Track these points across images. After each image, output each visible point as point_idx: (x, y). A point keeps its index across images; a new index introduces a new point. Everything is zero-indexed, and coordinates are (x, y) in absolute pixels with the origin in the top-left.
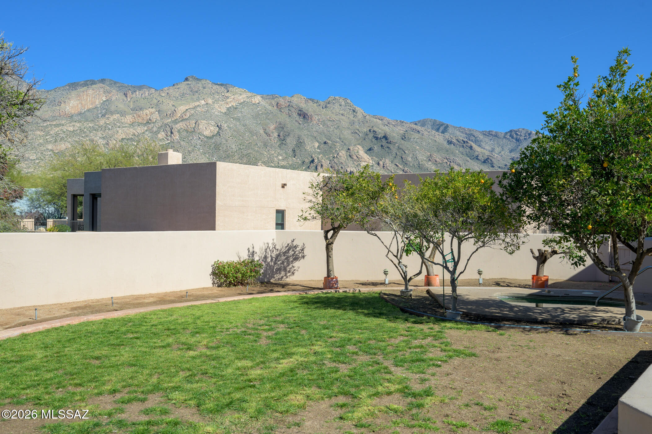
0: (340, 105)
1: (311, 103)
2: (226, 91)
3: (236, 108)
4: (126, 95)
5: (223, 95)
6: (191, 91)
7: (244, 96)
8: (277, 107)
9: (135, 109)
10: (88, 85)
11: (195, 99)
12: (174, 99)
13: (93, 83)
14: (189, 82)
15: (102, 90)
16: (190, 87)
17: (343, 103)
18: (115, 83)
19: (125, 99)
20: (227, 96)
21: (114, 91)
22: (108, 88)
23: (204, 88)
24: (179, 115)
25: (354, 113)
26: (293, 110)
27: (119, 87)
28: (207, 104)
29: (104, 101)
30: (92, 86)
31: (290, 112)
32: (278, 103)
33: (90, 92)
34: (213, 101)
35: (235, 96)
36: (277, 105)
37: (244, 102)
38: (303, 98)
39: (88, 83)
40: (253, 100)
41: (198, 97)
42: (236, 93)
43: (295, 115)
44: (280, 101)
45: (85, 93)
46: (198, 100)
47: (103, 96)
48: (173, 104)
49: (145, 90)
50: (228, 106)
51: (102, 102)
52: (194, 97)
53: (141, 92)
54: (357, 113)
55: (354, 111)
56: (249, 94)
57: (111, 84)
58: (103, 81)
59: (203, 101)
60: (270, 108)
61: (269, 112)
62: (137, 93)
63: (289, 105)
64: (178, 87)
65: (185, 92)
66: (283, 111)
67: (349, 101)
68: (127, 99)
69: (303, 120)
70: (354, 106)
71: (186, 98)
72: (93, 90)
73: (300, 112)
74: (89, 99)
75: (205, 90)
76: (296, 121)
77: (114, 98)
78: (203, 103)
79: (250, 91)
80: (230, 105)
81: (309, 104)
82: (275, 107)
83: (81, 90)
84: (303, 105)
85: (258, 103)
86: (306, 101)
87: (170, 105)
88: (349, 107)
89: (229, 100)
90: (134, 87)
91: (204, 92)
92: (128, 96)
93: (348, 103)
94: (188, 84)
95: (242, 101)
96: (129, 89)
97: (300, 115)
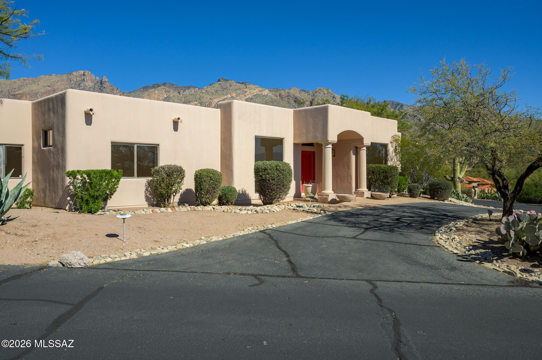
0: (324, 94)
1: (303, 93)
2: (245, 87)
3: (252, 99)
4: (179, 93)
5: (243, 90)
6: (222, 88)
7: (257, 90)
8: (280, 97)
9: (185, 102)
10: (155, 87)
11: (225, 94)
12: (211, 94)
13: (158, 86)
14: (221, 83)
15: (164, 90)
16: (221, 86)
17: (326, 92)
18: (173, 85)
19: (179, 95)
20: (245, 91)
21: (172, 90)
22: (168, 89)
23: (231, 86)
24: (214, 105)
25: (334, 99)
26: (290, 98)
27: (175, 88)
28: (232, 97)
29: (165, 98)
30: (158, 88)
31: (289, 100)
32: (280, 94)
33: (157, 92)
34: (236, 95)
35: (251, 91)
36: (280, 95)
37: (257, 94)
38: (297, 90)
39: (155, 86)
40: (263, 93)
41: (227, 92)
42: (252, 89)
43: (292, 102)
44: (281, 92)
45: (153, 93)
46: (227, 94)
47: (165, 94)
48: (210, 98)
49: (192, 89)
50: (246, 98)
51: (164, 98)
52: (224, 92)
53: (189, 90)
54: (336, 99)
55: (334, 97)
56: (261, 89)
57: (170, 86)
58: (164, 84)
59: (229, 95)
60: (275, 98)
61: (274, 101)
62: (187, 91)
63: (288, 95)
64: (213, 86)
65: (218, 89)
66: (284, 99)
67: (330, 91)
68: (180, 95)
69: (298, 105)
70: (334, 94)
71: (219, 93)
72: (158, 90)
73: (295, 100)
74: (155, 97)
75: (231, 87)
76: (293, 106)
77: (171, 95)
78: (229, 97)
79: (261, 87)
80: (248, 97)
81: (302, 94)
82: (279, 97)
83: (151, 91)
84: (298, 95)
85: (267, 95)
86: (300, 92)
87: (208, 98)
88: (330, 95)
89: (246, 94)
90: (185, 87)
91: (231, 89)
92: (181, 93)
93: (329, 92)
94: (220, 84)
95: (256, 94)
96: (182, 89)
97: (295, 102)
